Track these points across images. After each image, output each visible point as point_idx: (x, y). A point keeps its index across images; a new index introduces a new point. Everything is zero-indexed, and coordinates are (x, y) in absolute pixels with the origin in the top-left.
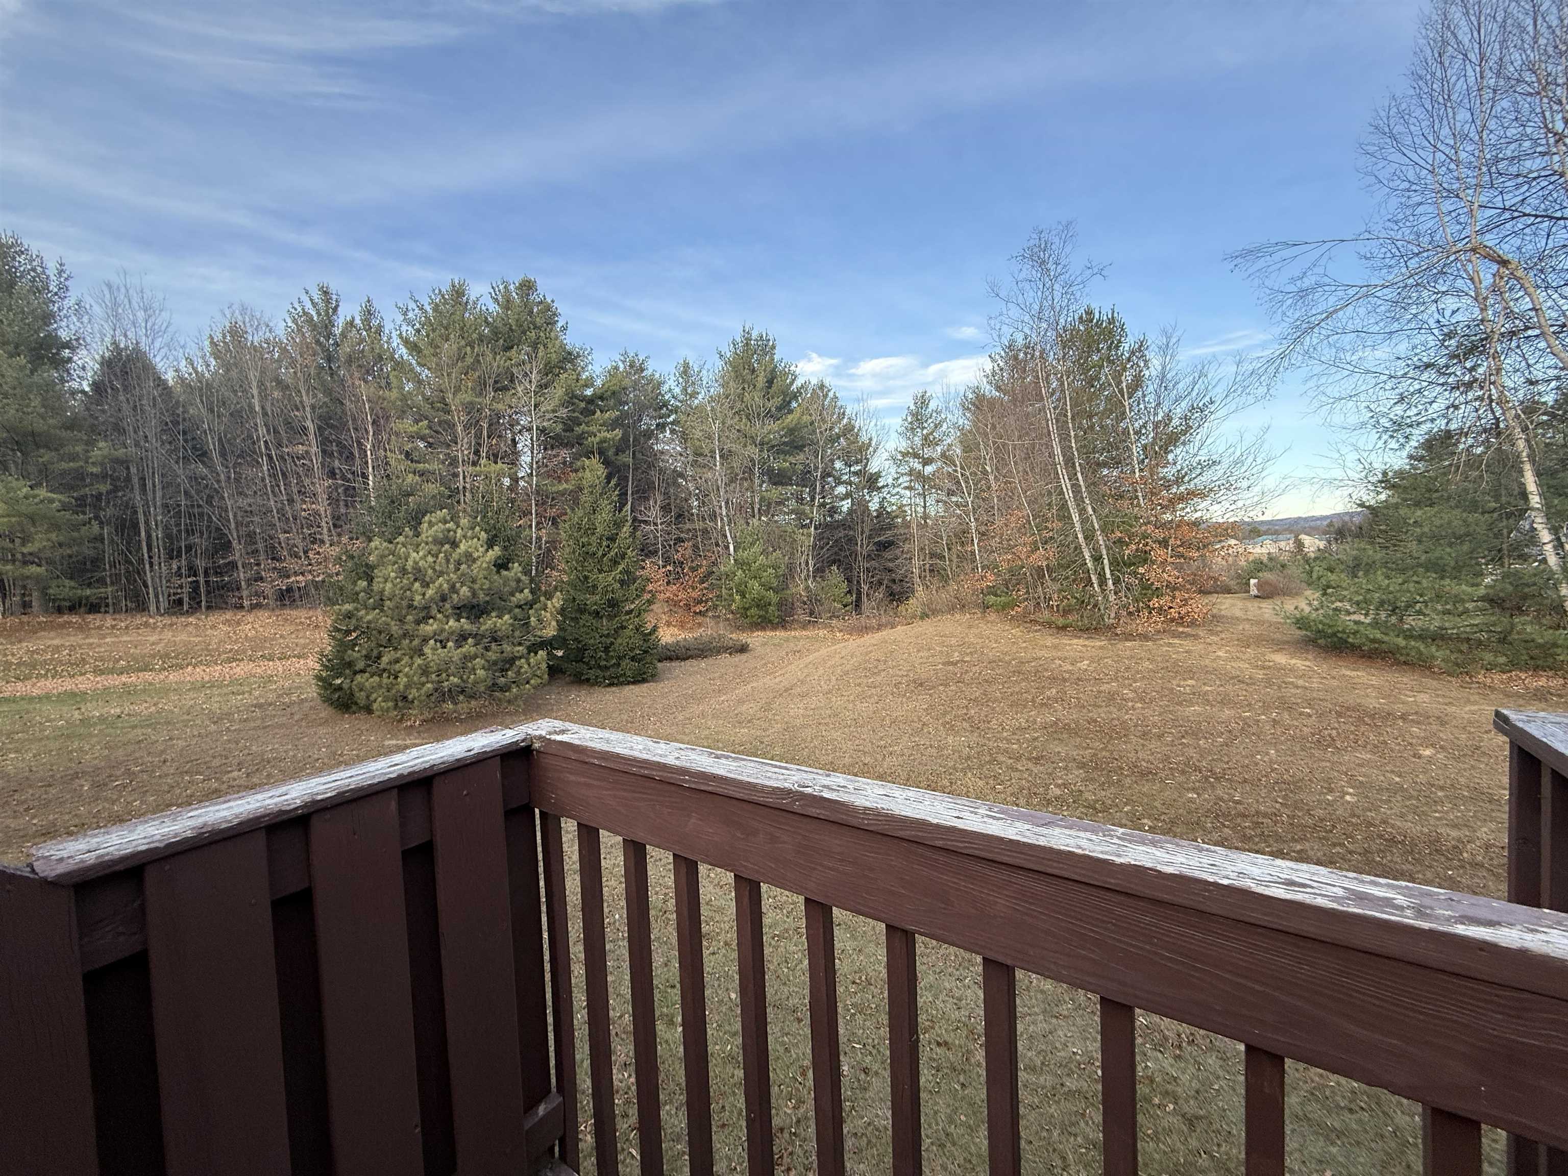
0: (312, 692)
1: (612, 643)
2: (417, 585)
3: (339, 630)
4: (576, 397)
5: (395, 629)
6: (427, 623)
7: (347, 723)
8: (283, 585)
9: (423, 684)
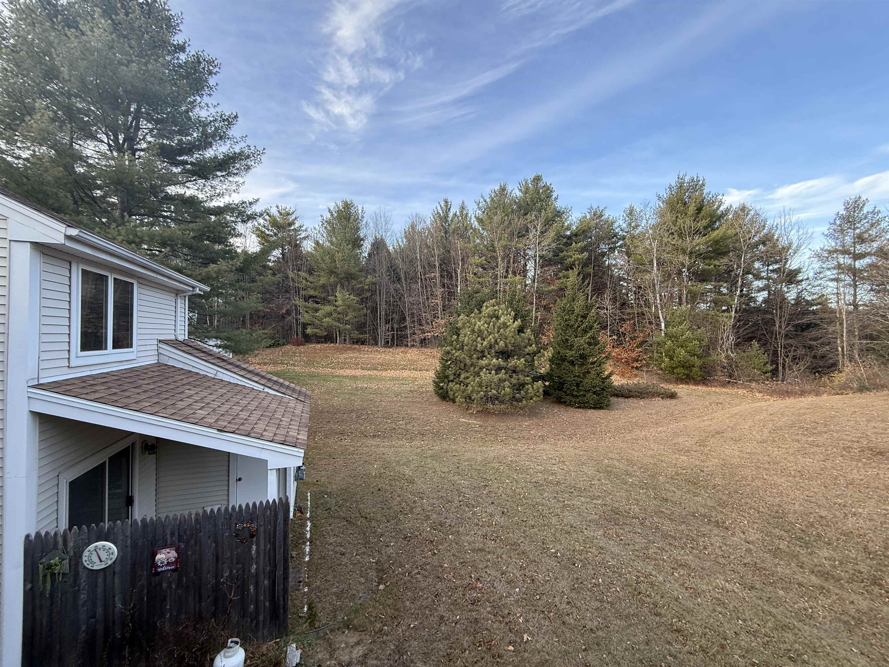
0: (431, 388)
1: (581, 382)
2: (479, 339)
3: (443, 359)
4: (561, 236)
5: (468, 361)
6: (482, 359)
7: (445, 406)
8: (422, 336)
9: (479, 392)
